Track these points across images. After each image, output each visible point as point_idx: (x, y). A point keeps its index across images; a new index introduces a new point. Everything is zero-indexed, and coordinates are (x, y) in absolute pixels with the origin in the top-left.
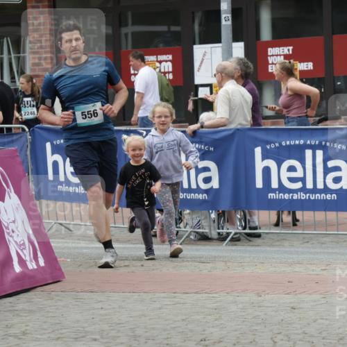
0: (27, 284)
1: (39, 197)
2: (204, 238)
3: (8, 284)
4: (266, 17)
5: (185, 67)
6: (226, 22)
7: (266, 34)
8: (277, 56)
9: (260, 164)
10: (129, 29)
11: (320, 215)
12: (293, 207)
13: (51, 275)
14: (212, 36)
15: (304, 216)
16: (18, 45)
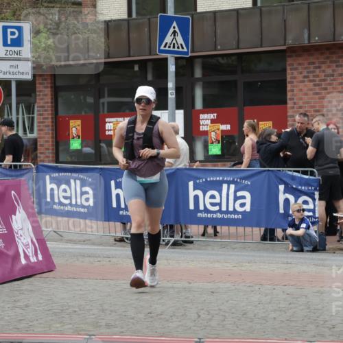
0: (29, 273)
1: (40, 213)
3: (17, 272)
4: (199, 94)
6: (172, 95)
7: (199, 104)
8: (206, 121)
9: (192, 193)
10: (106, 100)
11: (233, 229)
12: (215, 223)
13: (47, 266)
15: (222, 229)
16: (29, 109)
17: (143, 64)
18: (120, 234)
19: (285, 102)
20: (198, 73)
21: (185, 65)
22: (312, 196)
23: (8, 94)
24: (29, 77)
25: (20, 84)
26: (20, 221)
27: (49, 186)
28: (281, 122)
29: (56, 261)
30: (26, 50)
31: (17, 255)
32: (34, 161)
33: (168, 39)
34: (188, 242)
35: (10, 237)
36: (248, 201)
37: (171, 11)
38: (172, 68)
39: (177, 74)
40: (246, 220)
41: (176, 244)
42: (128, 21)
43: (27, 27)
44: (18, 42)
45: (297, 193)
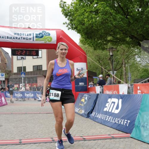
0: (4, 105)
1: (6, 97)
2: (20, 101)
3: (3, 105)
5: (19, 86)
7: (26, 83)
9: (25, 94)
11: (31, 99)
13: (6, 104)
14: (22, 83)
15: (29, 99)
16: (4, 84)
17: (19, 78)
18: (16, 100)
19: (37, 83)
20: (26, 79)
21: (24, 78)
22: (40, 94)
23: (2, 82)
24: (4, 80)
25: (3, 81)
26: (3, 98)
27: (7, 94)
28: (37, 85)
29: (8, 103)
30: (4, 77)
31: (2, 103)
32: (5, 91)
33: (22, 75)
34: (25, 100)
35: (2, 101)
36: (33, 95)
37: (23, 72)
38: (23, 79)
39: (24, 80)
40: (33, 97)
41: (23, 101)
42: (17, 73)
43: (4, 74)
44: (3, 76)
45: (39, 94)
